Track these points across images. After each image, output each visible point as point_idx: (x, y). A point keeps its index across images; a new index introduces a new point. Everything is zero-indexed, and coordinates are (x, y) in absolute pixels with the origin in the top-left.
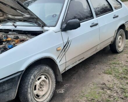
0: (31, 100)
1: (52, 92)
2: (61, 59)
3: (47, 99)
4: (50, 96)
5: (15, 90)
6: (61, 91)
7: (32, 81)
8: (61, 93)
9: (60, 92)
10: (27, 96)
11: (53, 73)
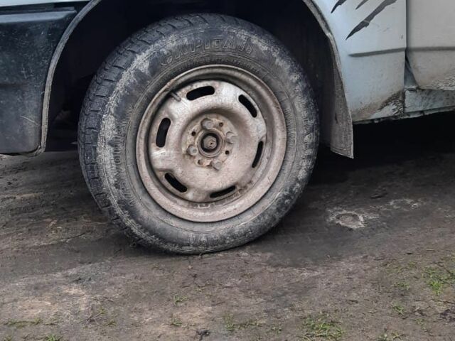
0: (117, 186)
1: (277, 194)
2: (370, 17)
3: (236, 221)
4: (258, 211)
5: (35, 104)
6: (355, 217)
7: (133, 79)
8: (344, 227)
9: (347, 222)
10: (96, 155)
11: (299, 88)
